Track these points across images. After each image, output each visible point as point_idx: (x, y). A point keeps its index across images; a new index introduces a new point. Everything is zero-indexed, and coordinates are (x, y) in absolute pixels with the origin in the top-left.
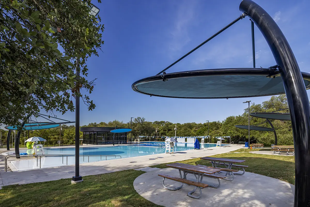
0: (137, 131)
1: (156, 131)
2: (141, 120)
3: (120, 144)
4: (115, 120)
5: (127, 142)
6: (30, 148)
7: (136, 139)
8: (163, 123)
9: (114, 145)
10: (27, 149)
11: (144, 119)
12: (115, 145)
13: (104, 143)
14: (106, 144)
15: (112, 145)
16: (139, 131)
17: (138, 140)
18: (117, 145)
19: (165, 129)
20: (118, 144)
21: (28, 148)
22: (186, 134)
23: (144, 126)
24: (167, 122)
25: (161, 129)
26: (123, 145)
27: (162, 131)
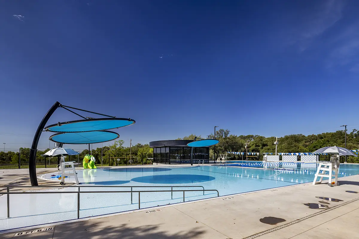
0: (219, 147)
1: (246, 147)
2: (224, 133)
3: (201, 163)
4: (191, 135)
5: (210, 161)
6: (86, 167)
7: (219, 157)
8: (251, 137)
9: (192, 165)
10: (83, 169)
11: (228, 132)
12: (194, 165)
13: (178, 162)
14: (181, 163)
15: (190, 165)
16: (222, 147)
17: (223, 158)
18: (197, 165)
19: (257, 145)
20: (198, 163)
21: (84, 167)
22: (291, 150)
23: (228, 140)
24: (256, 136)
25: (251, 145)
26: (205, 165)
27: (253, 147)
